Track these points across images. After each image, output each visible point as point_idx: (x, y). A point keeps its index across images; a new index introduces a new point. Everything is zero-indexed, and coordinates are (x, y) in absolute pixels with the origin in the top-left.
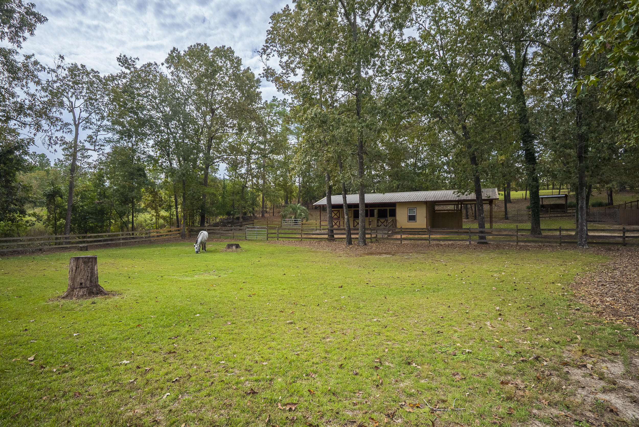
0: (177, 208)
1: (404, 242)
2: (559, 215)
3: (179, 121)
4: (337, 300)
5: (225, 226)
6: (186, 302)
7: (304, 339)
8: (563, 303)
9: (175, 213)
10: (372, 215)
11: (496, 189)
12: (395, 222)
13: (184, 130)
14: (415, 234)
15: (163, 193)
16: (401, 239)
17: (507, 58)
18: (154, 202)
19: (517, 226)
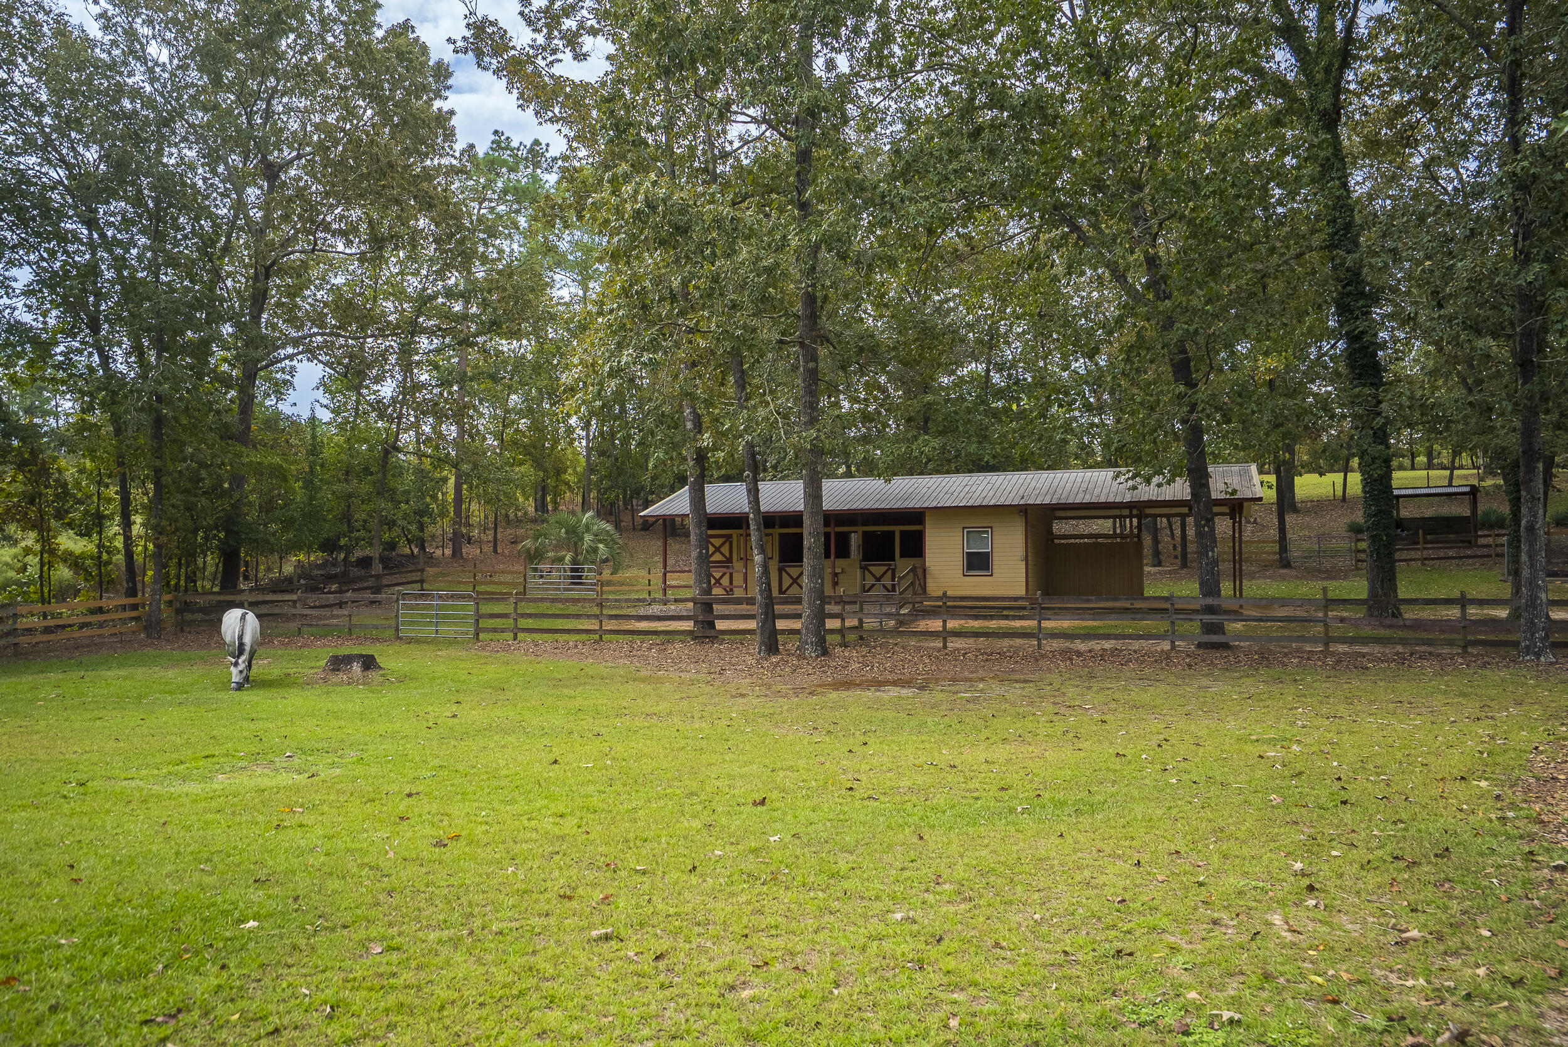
0: (127, 524)
1: (954, 644)
2: (1451, 553)
3: (138, 201)
4: (755, 851)
5: (314, 589)
6: (197, 876)
7: (660, 995)
8: (1509, 848)
9: (119, 543)
10: (843, 552)
11: (1254, 468)
12: (920, 575)
13: (158, 237)
14: (992, 617)
15: (68, 467)
16: (945, 635)
17: (1291, 33)
18: (32, 502)
19: (1325, 589)
